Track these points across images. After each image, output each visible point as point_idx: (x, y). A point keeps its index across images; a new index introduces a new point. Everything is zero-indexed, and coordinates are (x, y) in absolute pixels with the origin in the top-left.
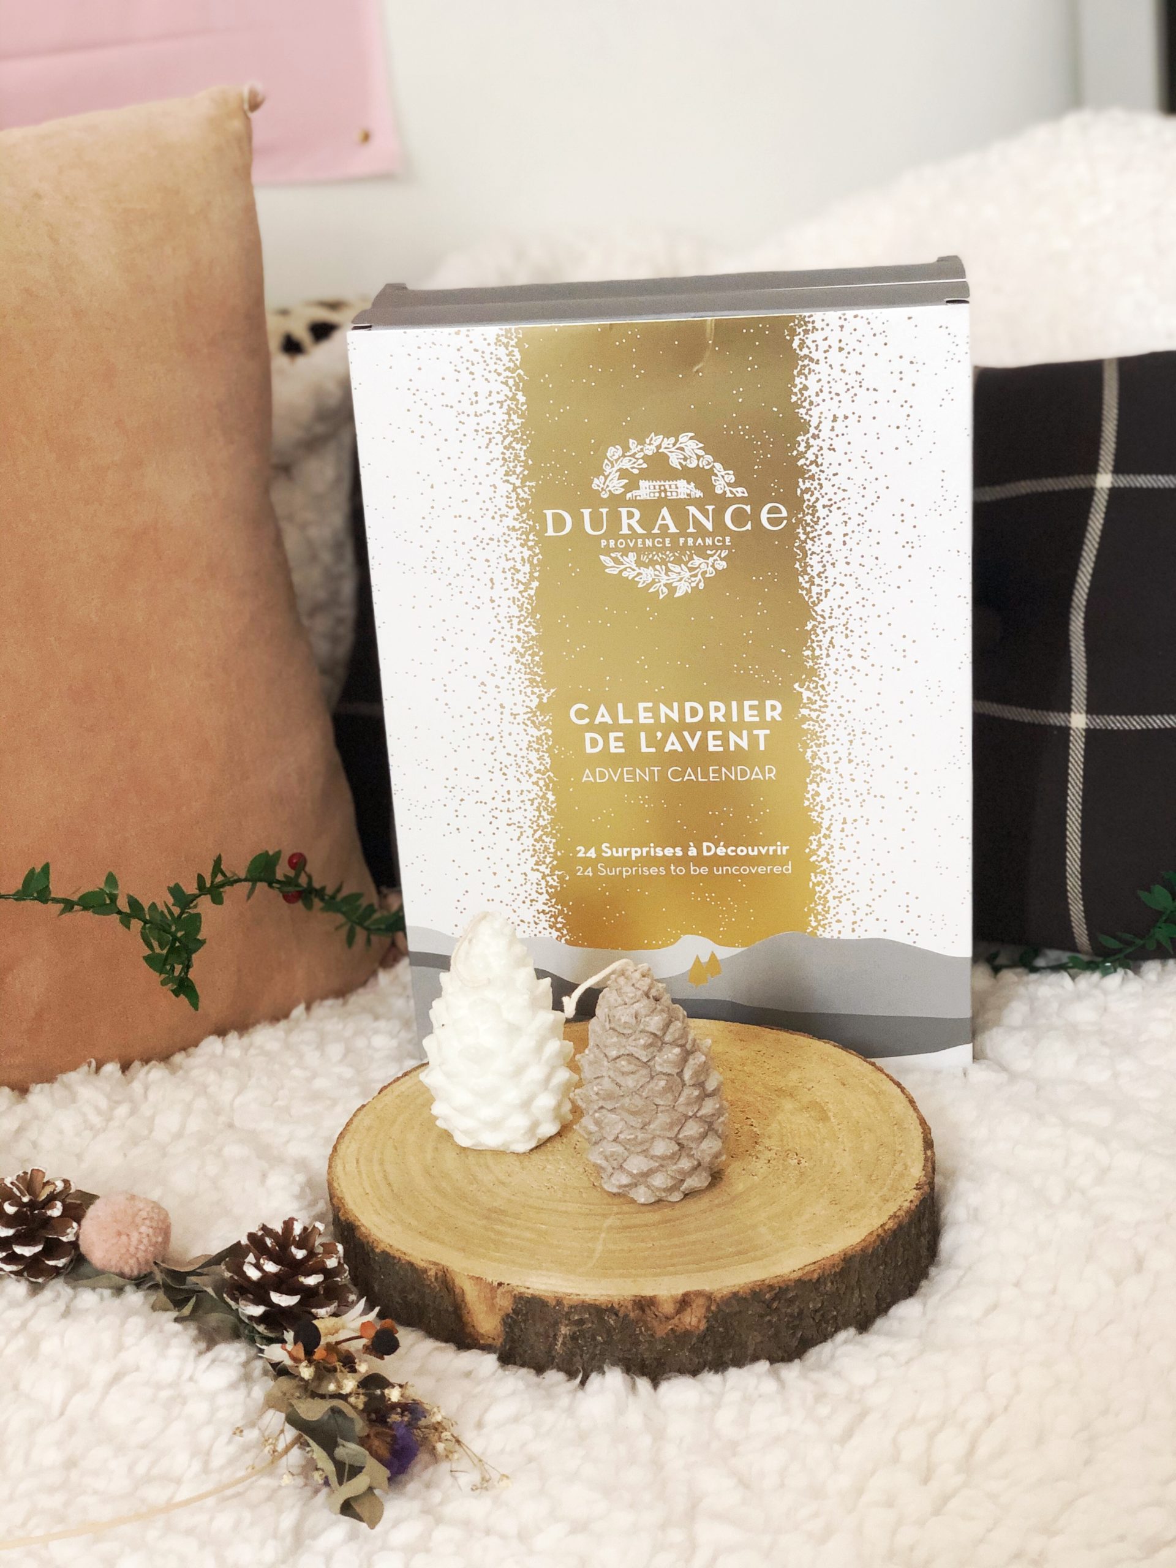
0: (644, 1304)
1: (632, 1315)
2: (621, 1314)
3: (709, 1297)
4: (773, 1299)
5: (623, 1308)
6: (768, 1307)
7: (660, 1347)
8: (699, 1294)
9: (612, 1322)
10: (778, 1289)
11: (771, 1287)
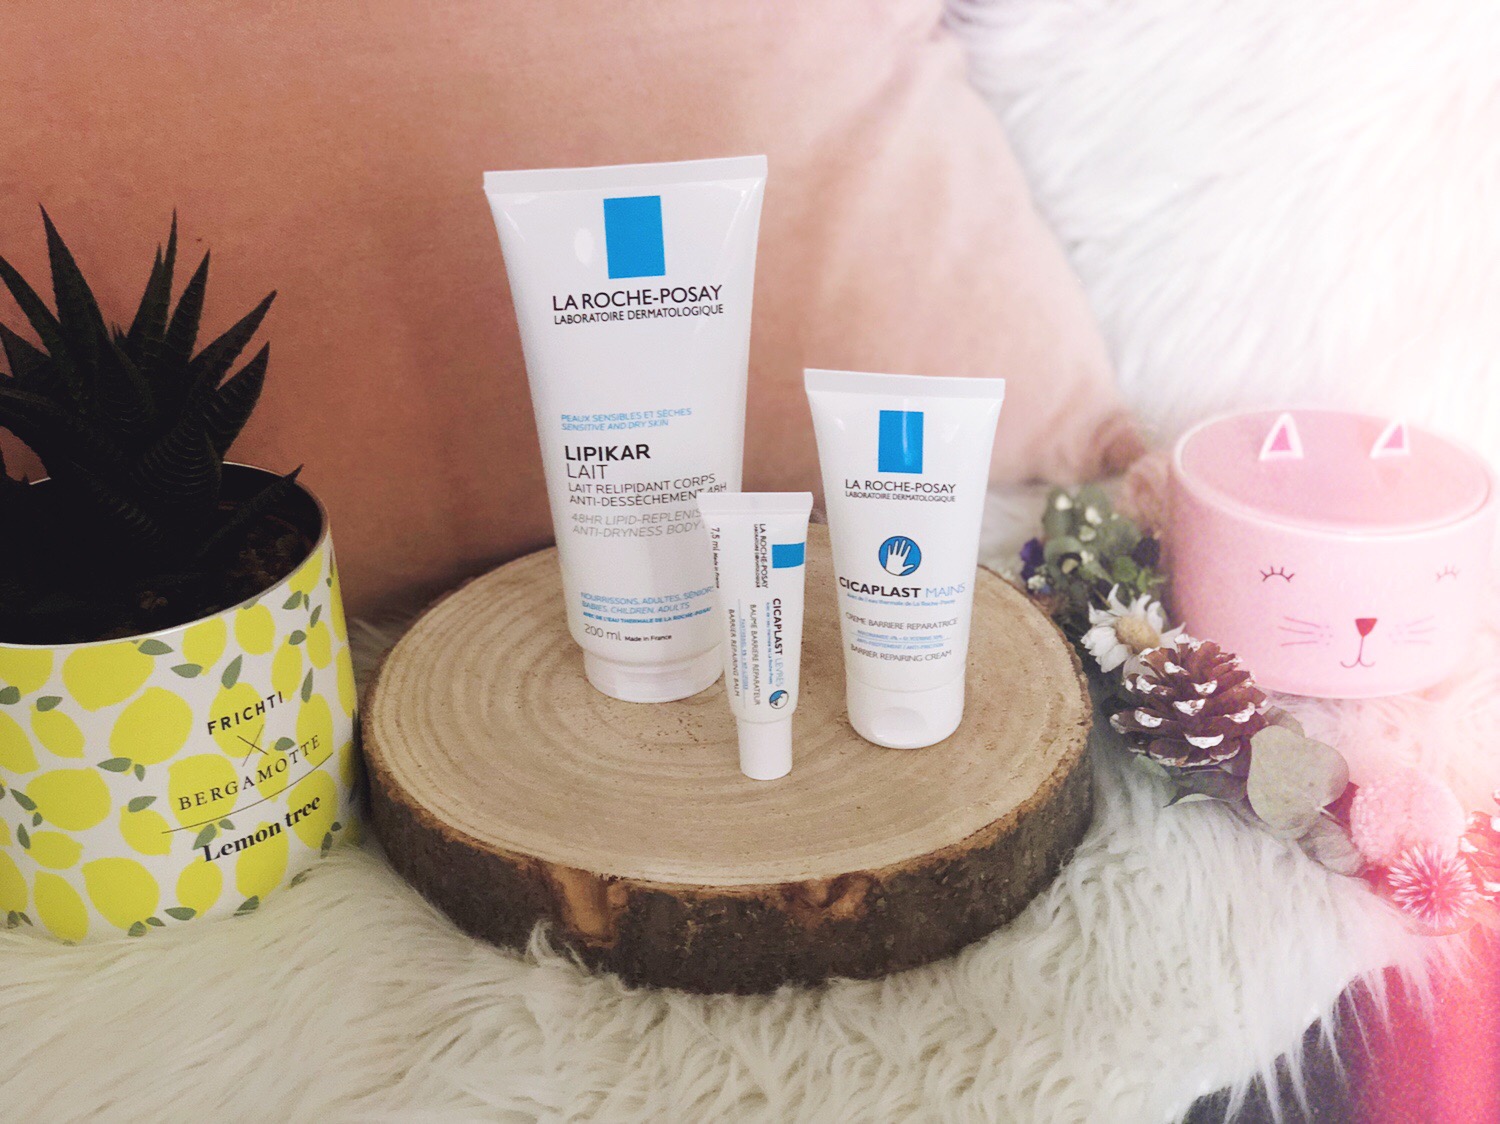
0: (794, 892)
1: (780, 906)
2: (768, 907)
3: (870, 879)
4: (944, 875)
5: (769, 901)
6: (938, 882)
7: (812, 939)
8: (858, 875)
9: (755, 916)
10: (949, 864)
11: (942, 861)
